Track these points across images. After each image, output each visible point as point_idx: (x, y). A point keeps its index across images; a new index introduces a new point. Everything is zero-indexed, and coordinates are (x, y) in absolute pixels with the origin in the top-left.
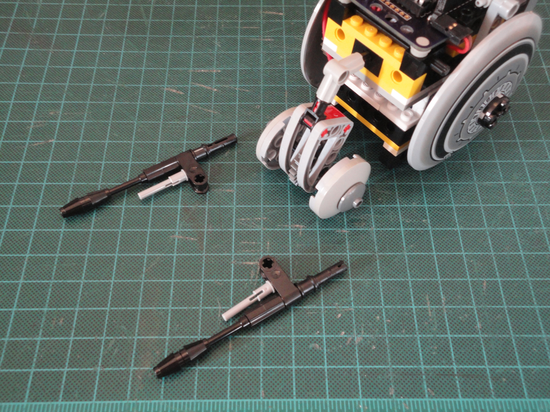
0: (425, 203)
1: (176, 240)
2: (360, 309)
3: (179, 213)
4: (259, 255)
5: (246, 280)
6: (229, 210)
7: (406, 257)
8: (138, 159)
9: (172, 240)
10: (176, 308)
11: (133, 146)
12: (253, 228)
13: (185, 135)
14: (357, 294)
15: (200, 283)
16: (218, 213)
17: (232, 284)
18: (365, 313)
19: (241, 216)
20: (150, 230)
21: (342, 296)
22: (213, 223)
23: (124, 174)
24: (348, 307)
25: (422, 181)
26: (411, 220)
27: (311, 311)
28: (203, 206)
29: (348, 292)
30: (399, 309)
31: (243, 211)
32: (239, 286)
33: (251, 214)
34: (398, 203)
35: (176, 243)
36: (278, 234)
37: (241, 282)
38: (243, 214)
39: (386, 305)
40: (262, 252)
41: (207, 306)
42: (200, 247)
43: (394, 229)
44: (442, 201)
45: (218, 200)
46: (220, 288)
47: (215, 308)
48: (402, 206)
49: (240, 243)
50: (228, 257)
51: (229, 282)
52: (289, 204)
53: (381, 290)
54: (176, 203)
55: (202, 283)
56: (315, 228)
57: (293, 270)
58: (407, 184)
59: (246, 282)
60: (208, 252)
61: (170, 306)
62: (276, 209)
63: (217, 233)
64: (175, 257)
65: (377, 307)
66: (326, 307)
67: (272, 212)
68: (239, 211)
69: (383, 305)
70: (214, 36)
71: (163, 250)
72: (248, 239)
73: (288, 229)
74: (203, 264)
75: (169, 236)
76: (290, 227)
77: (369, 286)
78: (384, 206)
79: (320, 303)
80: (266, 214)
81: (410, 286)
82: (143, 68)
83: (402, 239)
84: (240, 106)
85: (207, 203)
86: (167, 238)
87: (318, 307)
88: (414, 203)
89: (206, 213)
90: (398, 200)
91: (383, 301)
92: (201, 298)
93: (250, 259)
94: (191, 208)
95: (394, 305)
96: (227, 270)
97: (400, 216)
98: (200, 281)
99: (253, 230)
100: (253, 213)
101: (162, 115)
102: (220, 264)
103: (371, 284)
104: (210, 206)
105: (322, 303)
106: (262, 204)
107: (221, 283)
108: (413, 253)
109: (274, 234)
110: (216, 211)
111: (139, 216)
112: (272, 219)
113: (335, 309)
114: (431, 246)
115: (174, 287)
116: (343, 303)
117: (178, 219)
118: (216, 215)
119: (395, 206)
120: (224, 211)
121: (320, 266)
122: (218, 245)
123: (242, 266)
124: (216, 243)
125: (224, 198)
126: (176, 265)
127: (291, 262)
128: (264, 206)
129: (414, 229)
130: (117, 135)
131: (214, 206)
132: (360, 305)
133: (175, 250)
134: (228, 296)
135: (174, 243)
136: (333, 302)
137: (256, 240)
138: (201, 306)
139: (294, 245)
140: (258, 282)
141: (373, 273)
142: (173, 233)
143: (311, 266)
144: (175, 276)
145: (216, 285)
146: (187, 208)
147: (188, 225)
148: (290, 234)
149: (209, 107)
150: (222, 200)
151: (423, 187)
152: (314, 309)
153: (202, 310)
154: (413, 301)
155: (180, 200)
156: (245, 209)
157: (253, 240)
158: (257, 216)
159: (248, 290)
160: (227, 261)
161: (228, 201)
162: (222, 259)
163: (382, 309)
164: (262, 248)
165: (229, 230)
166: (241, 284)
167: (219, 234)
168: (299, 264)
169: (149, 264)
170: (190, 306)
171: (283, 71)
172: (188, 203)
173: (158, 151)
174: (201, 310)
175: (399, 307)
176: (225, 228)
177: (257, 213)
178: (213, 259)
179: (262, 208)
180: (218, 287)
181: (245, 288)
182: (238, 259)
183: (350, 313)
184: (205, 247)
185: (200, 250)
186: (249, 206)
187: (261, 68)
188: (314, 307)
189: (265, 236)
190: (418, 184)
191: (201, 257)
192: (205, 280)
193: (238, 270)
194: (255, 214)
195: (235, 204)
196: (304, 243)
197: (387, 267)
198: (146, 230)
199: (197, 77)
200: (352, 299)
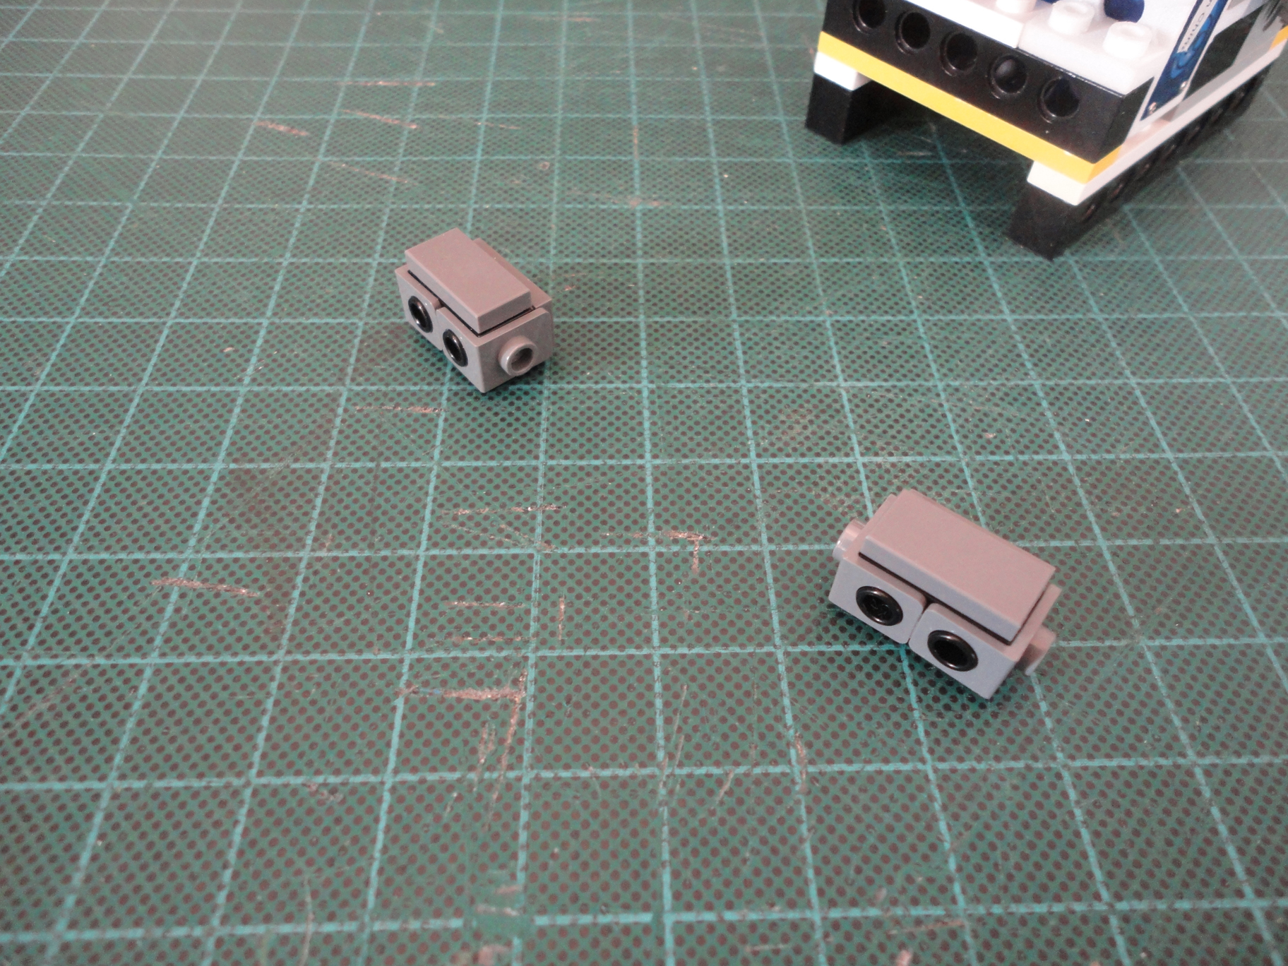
0: (1164, 445)
1: (174, 597)
2: (1001, 921)
3: (210, 489)
4: (517, 656)
5: (451, 777)
6: (414, 476)
7: (1150, 656)
8: (103, 309)
9: (156, 595)
10: (90, 935)
11: (99, 270)
12: (500, 544)
13: (292, 240)
14: (968, 836)
15: (236, 793)
16: (367, 489)
17: (387, 797)
18: (1029, 944)
19: (458, 500)
20: (72, 555)
21: (904, 848)
22: (342, 526)
23: (38, 355)
24: (938, 911)
25: (1127, 372)
26: (1127, 510)
27: (764, 939)
28: (311, 465)
29: (929, 828)
30: (1187, 916)
31: (468, 481)
32: (419, 808)
33: (496, 493)
34: (1062, 447)
35: (169, 610)
36: (604, 569)
37: (431, 789)
38: (466, 493)
39: (1118, 897)
40: (533, 645)
41: (246, 921)
42: (269, 624)
43: (1070, 543)
44: (1224, 439)
45: (375, 443)
46: (328, 821)
47: (286, 929)
48: (1079, 457)
49: (443, 606)
50: (383, 668)
51: (373, 789)
52: (648, 456)
53: (1078, 813)
54: (208, 455)
55: (247, 793)
56: (755, 541)
57: (668, 721)
58: (1080, 382)
59: (450, 788)
60: (299, 646)
61: (61, 925)
62: (597, 474)
63: (351, 566)
64: (148, 673)
65: (1079, 907)
66: (835, 914)
67: (581, 486)
68: (452, 481)
69: (1105, 895)
70: (426, 12)
71: (105, 641)
72: (479, 591)
73: (642, 549)
74: (269, 704)
75: (144, 582)
76: (652, 541)
77: (1018, 797)
78: (1010, 458)
79: (801, 893)
80: (558, 492)
81: (1207, 793)
82: (200, 79)
83: (1111, 582)
84: (486, 165)
85: (329, 454)
86: (134, 589)
87: (792, 915)
88: (1121, 447)
89: (321, 489)
90: (1057, 435)
91: (1099, 875)
92: (227, 876)
93: (480, 675)
94: (263, 472)
95: (1159, 896)
96: (374, 726)
97: (1081, 492)
98: (237, 782)
99: (502, 551)
100: (504, 488)
101: (226, 188)
102: (342, 702)
103: (1025, 787)
104: (339, 465)
105: (813, 891)
106: (542, 457)
107: (333, 791)
108: (1176, 642)
109: (587, 569)
110: (360, 483)
111: (45, 503)
112: (580, 510)
113: (878, 923)
114: (1239, 609)
115: (108, 817)
116: (912, 891)
117: (202, 515)
118: (357, 495)
119: (1054, 457)
120: (390, 482)
121: (786, 701)
122: (349, 615)
123: (441, 709)
124: (342, 608)
125: (399, 436)
126: (146, 706)
127: (658, 687)
128: (552, 463)
129: (1149, 542)
130: (52, 239)
131: (357, 465)
132: (997, 900)
133: (158, 641)
134: (362, 862)
135: (161, 611)
136: (861, 881)
137: (512, 591)
138: (215, 921)
139: (671, 610)
140: (509, 787)
141: (1026, 732)
142: (167, 568)
143: (748, 703)
144: (128, 759)
145: (312, 801)
146: (248, 471)
147: (236, 534)
148: (653, 568)
149: (388, 168)
150: (390, 443)
151: (1138, 393)
152: (773, 925)
153: (219, 942)
154: (1239, 869)
155: (226, 443)
156: (475, 476)
157: (496, 591)
158: (520, 499)
159: (456, 828)
160: (380, 684)
161: (413, 447)
162: (355, 677)
163: (1105, 920)
164: (534, 627)
165: (405, 552)
166: (430, 798)
167: (357, 572)
168: (695, 696)
169: (22, 707)
170: (160, 922)
171: (626, 84)
172: (253, 455)
173: (185, 286)
174: (210, 944)
175: (1184, 905)
176: (387, 545)
177: (520, 487)
178: (317, 677)
179: (542, 469)
180: (320, 811)
181: (447, 816)
182: (427, 676)
183: (955, 946)
184: (289, 627)
185: (265, 639)
186: (493, 463)
187: (560, 79)
188: (775, 914)
189: (548, 576)
190: (1119, 382)
191: (267, 670)
192: (263, 780)
193: (420, 726)
194: (512, 493)
195: (436, 454)
196: (713, 602)
197: (1081, 705)
198: (55, 556)
199: (357, 98)
200: (952, 865)
